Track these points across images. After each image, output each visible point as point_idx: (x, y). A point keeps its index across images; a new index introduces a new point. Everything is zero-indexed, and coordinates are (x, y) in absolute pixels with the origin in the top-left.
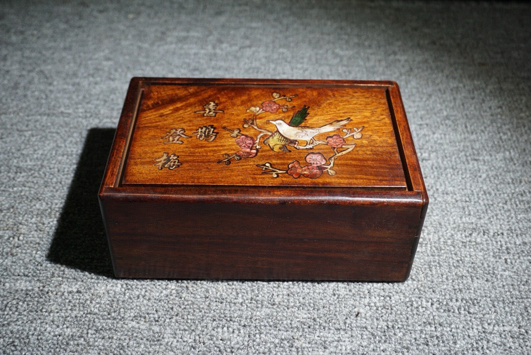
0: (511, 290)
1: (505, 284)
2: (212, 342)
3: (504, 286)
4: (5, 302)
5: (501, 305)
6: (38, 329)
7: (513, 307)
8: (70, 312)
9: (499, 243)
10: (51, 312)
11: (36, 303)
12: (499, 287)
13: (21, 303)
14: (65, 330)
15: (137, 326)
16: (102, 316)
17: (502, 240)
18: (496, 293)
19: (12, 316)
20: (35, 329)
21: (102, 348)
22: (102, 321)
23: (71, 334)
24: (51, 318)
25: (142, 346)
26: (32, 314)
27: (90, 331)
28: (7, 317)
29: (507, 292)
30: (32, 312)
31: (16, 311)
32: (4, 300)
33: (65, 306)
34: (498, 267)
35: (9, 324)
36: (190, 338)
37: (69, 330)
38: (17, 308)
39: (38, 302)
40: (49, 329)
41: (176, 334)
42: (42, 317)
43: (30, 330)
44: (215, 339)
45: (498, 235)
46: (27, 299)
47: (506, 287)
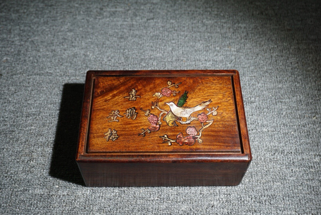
0: (293, 189)
3: (289, 186)
4: (30, 202)
5: (287, 199)
7: (293, 199)
8: (64, 207)
9: (289, 159)
10: (55, 207)
11: (46, 202)
12: (287, 187)
13: (39, 203)
16: (82, 209)
17: (291, 157)
18: (285, 191)
19: (36, 210)
22: (81, 212)
24: (55, 211)
26: (45, 209)
28: (33, 211)
29: (290, 190)
30: (45, 208)
31: (37, 207)
32: (30, 201)
33: (61, 204)
34: (287, 175)
38: (37, 205)
39: (48, 201)
42: (51, 211)
45: (289, 154)
46: (42, 200)
47: (291, 187)
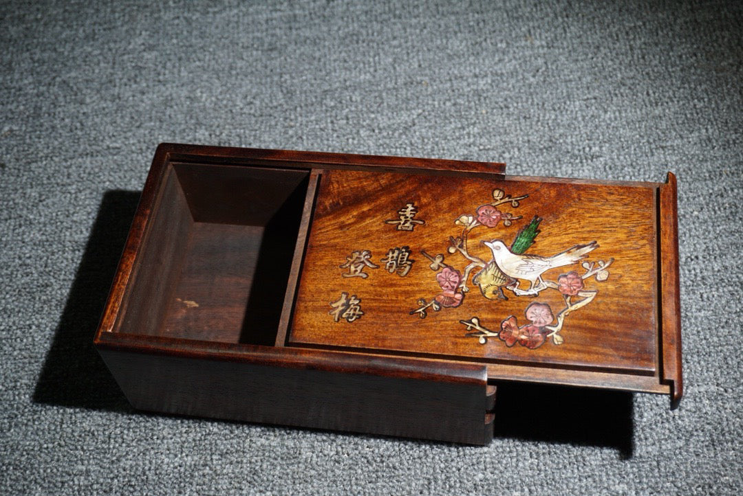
0: (708, 337)
1: (700, 329)
2: (357, 452)
3: (698, 332)
4: (107, 433)
5: (696, 359)
6: (154, 461)
7: (710, 359)
8: (185, 435)
9: (693, 272)
10: (164, 438)
11: (143, 429)
12: (693, 335)
13: (126, 432)
14: (185, 459)
15: (267, 443)
16: (225, 435)
17: (696, 266)
18: (690, 343)
19: (121, 449)
20: (150, 462)
21: (233, 476)
22: (225, 442)
23: (193, 463)
24: (166, 446)
25: (278, 468)
26: (142, 444)
27: (214, 457)
28: (114, 451)
29: (702, 340)
30: (141, 441)
31: (123, 442)
32: (104, 430)
33: (178, 429)
34: (691, 307)
35: (118, 460)
36: (331, 450)
37: (189, 458)
38: (122, 438)
39: (145, 427)
40: (166, 460)
41: (313, 447)
42: (155, 446)
43: (144, 464)
44: (360, 447)
45: (692, 260)
46: (132, 426)
47: (702, 333)
